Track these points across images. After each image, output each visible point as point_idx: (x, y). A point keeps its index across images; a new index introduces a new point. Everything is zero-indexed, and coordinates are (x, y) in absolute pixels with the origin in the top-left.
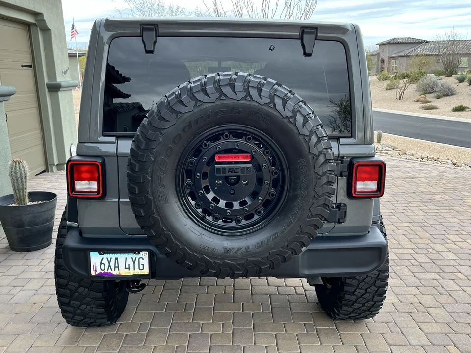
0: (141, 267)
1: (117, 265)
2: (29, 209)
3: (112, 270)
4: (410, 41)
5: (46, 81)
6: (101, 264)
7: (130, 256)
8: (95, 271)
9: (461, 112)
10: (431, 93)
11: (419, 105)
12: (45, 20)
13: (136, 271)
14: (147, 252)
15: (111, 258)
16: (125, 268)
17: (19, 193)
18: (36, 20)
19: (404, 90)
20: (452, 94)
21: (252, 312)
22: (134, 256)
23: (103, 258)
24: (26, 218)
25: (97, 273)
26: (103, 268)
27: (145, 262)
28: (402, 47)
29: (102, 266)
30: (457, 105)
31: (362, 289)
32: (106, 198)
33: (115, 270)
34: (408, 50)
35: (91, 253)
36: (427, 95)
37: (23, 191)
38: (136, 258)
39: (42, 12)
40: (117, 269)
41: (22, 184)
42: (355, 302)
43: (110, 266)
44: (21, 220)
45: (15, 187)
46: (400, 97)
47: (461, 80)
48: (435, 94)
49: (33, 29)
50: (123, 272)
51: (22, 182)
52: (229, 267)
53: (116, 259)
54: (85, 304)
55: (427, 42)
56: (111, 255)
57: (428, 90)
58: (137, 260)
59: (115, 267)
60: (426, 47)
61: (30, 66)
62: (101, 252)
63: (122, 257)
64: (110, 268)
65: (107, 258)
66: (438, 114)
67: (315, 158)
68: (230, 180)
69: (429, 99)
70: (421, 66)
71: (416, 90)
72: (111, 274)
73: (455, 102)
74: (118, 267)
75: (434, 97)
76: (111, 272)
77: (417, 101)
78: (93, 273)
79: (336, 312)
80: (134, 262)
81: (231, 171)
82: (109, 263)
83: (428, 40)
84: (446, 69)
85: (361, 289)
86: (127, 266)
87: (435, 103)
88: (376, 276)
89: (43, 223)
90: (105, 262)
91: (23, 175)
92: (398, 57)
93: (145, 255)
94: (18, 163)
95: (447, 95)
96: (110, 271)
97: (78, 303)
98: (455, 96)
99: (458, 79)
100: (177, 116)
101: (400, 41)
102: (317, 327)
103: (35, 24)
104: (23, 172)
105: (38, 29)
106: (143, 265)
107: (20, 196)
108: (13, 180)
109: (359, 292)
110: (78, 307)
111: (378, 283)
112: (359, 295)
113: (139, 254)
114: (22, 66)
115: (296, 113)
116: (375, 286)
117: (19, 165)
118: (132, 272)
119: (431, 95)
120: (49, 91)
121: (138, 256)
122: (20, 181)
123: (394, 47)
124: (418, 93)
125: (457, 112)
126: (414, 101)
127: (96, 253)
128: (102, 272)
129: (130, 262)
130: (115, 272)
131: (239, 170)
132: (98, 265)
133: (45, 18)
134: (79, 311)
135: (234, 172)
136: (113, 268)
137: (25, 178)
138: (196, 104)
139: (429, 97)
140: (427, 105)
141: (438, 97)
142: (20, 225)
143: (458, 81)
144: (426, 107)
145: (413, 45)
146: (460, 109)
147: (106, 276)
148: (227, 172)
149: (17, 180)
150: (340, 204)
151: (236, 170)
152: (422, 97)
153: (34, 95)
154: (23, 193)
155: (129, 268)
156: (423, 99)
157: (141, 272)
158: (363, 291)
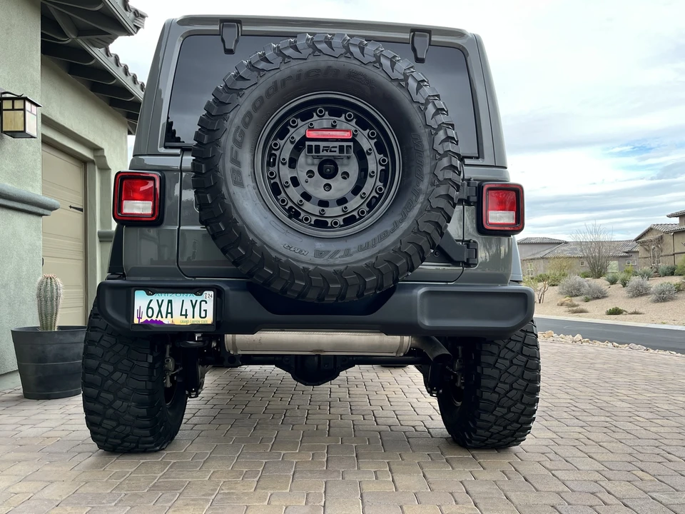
0: (203, 315)
1: (169, 311)
2: (56, 336)
3: (162, 317)
4: (545, 241)
5: (98, 229)
6: (148, 308)
7: (188, 298)
8: (139, 318)
9: (616, 316)
10: (577, 296)
11: (564, 308)
12: (105, 157)
13: (195, 319)
14: (212, 293)
15: (163, 300)
16: (181, 315)
17: (47, 319)
18: (95, 156)
19: (544, 292)
20: (604, 297)
21: (354, 445)
22: (194, 298)
23: (151, 301)
24: (52, 349)
25: (141, 321)
26: (150, 314)
27: (209, 306)
28: (536, 249)
29: (150, 311)
30: (611, 307)
31: (507, 383)
32: (163, 225)
33: (166, 317)
34: (545, 251)
35: (136, 292)
36: (573, 298)
37: (52, 317)
38: (196, 301)
39: (102, 146)
40: (169, 315)
41: (53, 308)
42: (498, 404)
43: (160, 311)
44: (43, 352)
45: (41, 311)
46: (540, 300)
47: (613, 282)
48: (583, 297)
49: (89, 167)
50: (178, 320)
51: (52, 304)
52: (323, 277)
53: (170, 302)
54: (120, 399)
55: (566, 243)
56: (163, 294)
57: (574, 292)
58: (198, 303)
59: (167, 313)
60: (565, 248)
61: (81, 210)
62: (150, 290)
63: (177, 299)
64: (160, 315)
65: (158, 301)
66: (588, 317)
67: (433, 132)
68: (324, 169)
69: (576, 303)
70: (561, 268)
71: (559, 293)
72: (161, 322)
73: (609, 304)
74: (171, 313)
75: (582, 300)
76: (161, 320)
77: (562, 305)
78: (136, 321)
79: (467, 437)
80: (194, 307)
81: (327, 151)
82: (160, 307)
83: (567, 241)
84: (593, 269)
85: (505, 383)
86: (184, 313)
87: (584, 306)
88: (523, 364)
89: (74, 360)
90: (154, 305)
91: (55, 294)
92: (534, 259)
93: (209, 296)
94: (50, 278)
95: (598, 298)
96: (159, 318)
97: (110, 397)
98: (607, 299)
99: (608, 280)
100: (259, 74)
101: (533, 241)
102: (447, 457)
103: (92, 162)
104: (55, 290)
105: (96, 167)
106: (205, 311)
107: (47, 324)
108: (40, 301)
109: (502, 388)
110: (110, 405)
111: (528, 375)
112: (503, 392)
113: (201, 295)
114: (71, 207)
115: (408, 77)
116: (523, 379)
117: (51, 281)
118: (190, 320)
119: (578, 298)
120: (100, 241)
121: (199, 298)
122: (49, 303)
123: (527, 247)
124: (561, 296)
125: (612, 316)
126: (558, 305)
127: (143, 293)
128: (149, 319)
129: (188, 306)
130: (167, 321)
131: (337, 150)
132: (144, 309)
133: (106, 154)
134: (111, 411)
135: (331, 151)
136: (164, 315)
137: (57, 299)
138: (284, 60)
139: (576, 300)
140: (575, 308)
141: (587, 300)
142: (42, 359)
143: (608, 283)
144: (573, 310)
145: (551, 246)
146: (616, 312)
147: (154, 325)
148: (321, 151)
149: (46, 301)
150: (469, 241)
151: (333, 149)
152: (567, 299)
153: (81, 244)
154: (51, 319)
155: (186, 315)
156: (568, 302)
157: (202, 321)
158: (507, 387)
